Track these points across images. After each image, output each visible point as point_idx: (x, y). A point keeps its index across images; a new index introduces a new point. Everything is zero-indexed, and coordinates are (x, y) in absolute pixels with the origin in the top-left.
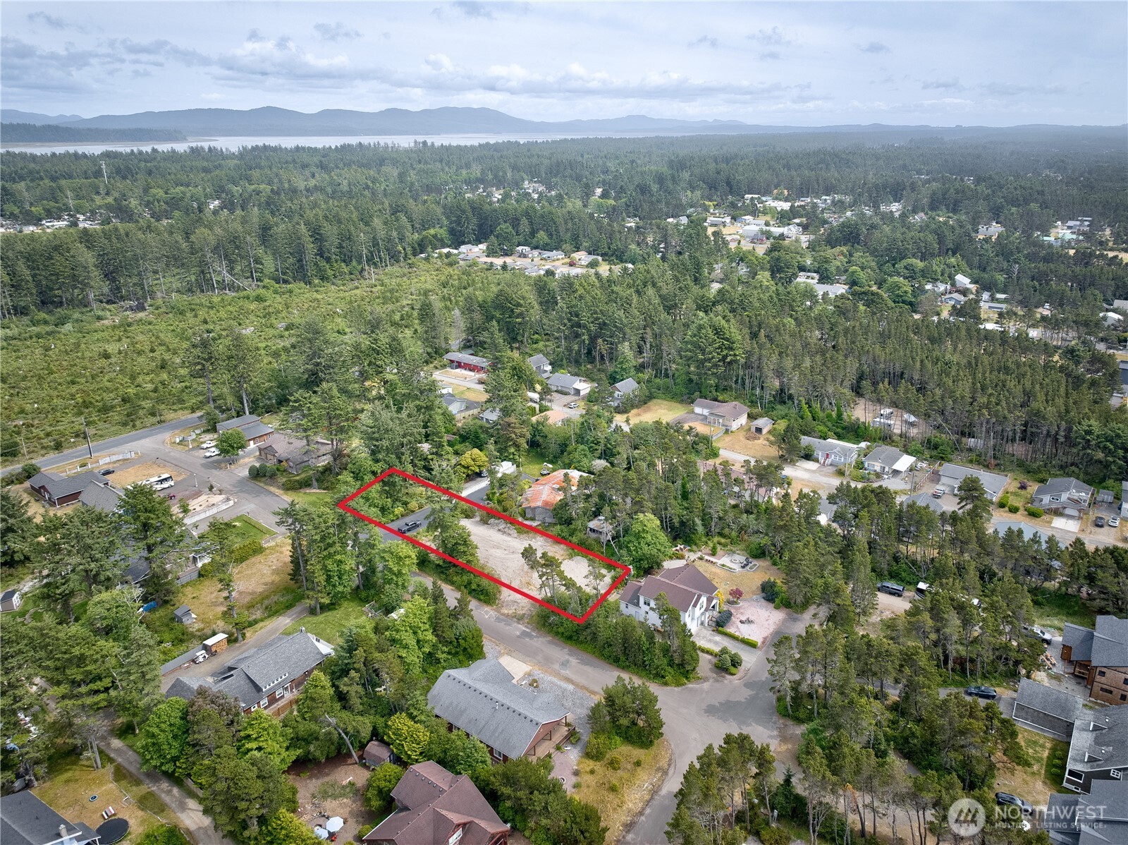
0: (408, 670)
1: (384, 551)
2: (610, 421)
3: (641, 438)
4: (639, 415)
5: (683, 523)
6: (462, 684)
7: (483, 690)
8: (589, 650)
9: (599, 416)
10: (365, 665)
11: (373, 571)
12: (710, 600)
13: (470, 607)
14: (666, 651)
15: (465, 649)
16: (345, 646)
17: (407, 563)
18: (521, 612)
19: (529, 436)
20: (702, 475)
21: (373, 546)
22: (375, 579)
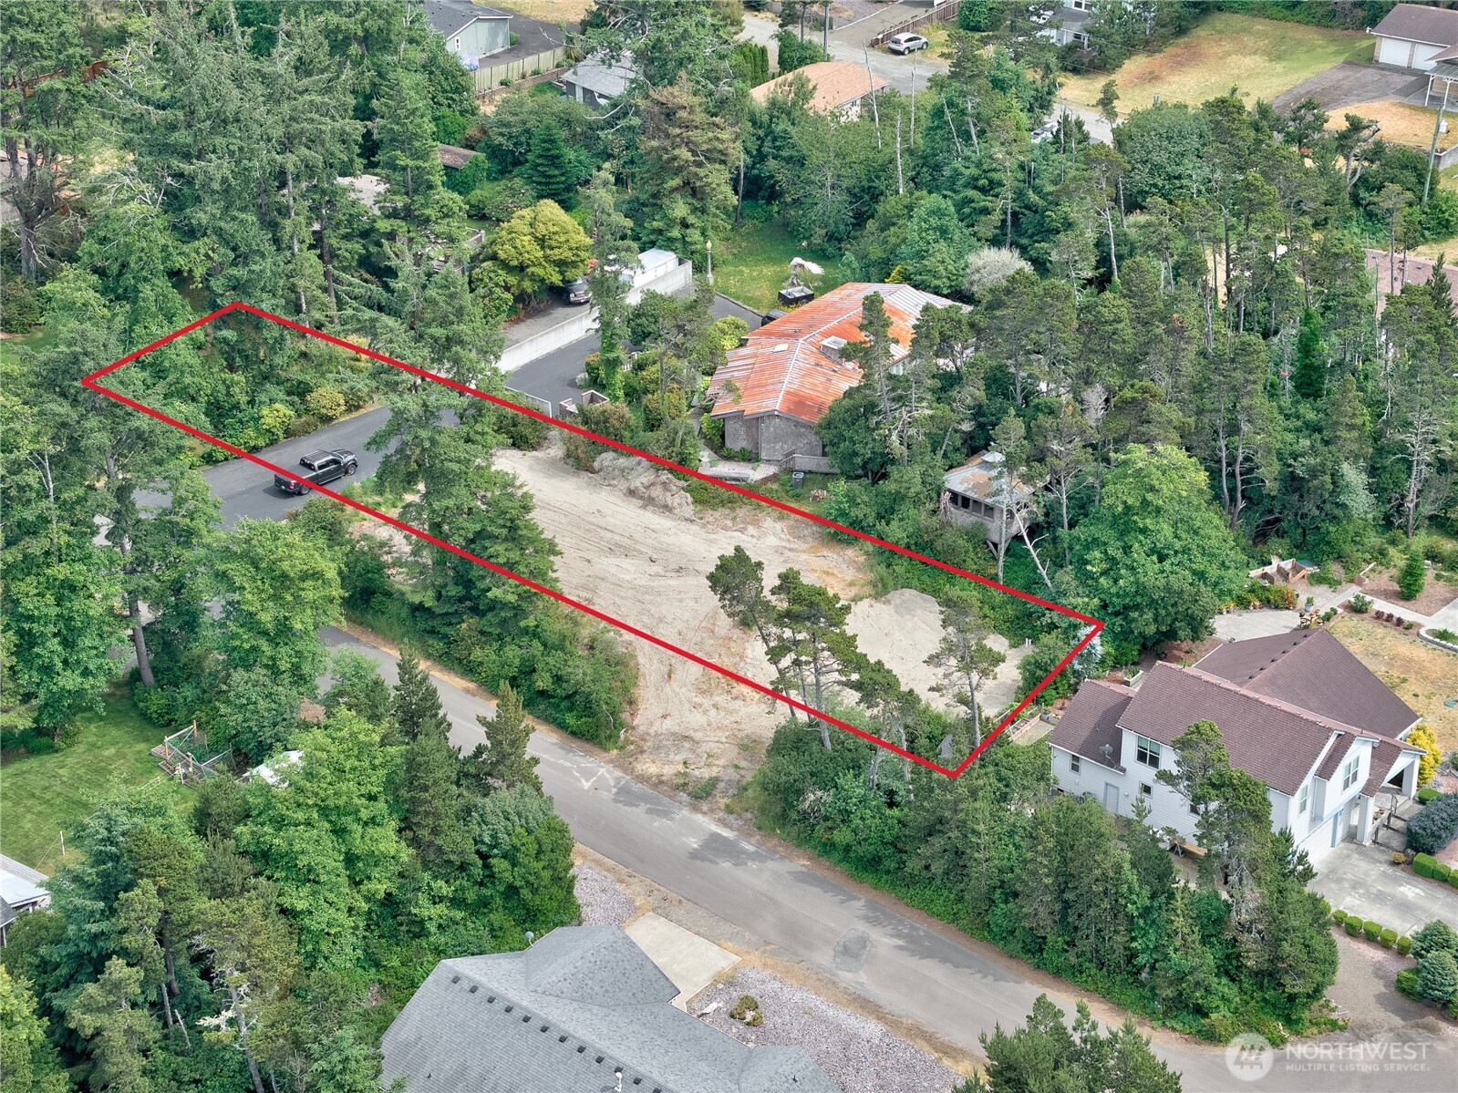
0: (312, 958)
1: (227, 554)
2: (1042, 102)
3: (1156, 169)
4: (1153, 77)
5: (1293, 483)
6: (498, 1006)
7: (569, 1027)
8: (939, 906)
9: (999, 85)
10: (161, 938)
11: (190, 620)
12: (1384, 755)
13: (530, 751)
14: (1213, 922)
15: (512, 891)
16: (91, 874)
17: (309, 595)
18: (706, 774)
19: (740, 158)
20: (1381, 307)
21: (186, 537)
22: (196, 649)
